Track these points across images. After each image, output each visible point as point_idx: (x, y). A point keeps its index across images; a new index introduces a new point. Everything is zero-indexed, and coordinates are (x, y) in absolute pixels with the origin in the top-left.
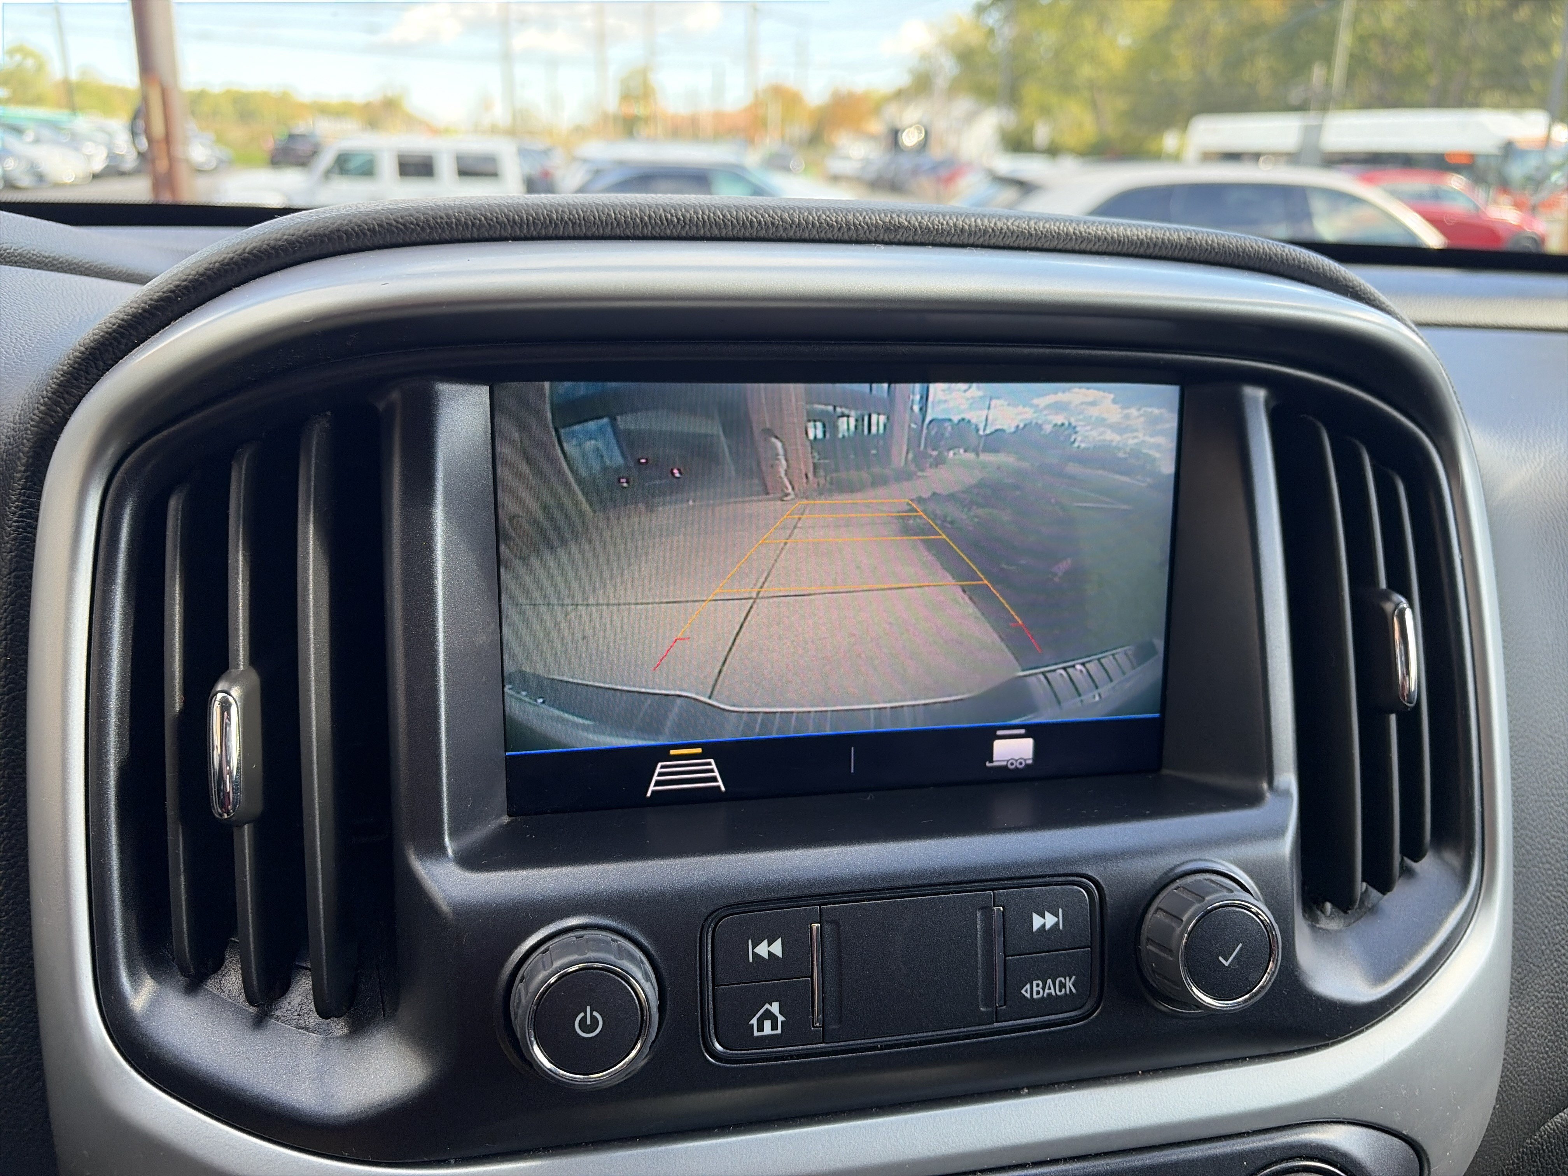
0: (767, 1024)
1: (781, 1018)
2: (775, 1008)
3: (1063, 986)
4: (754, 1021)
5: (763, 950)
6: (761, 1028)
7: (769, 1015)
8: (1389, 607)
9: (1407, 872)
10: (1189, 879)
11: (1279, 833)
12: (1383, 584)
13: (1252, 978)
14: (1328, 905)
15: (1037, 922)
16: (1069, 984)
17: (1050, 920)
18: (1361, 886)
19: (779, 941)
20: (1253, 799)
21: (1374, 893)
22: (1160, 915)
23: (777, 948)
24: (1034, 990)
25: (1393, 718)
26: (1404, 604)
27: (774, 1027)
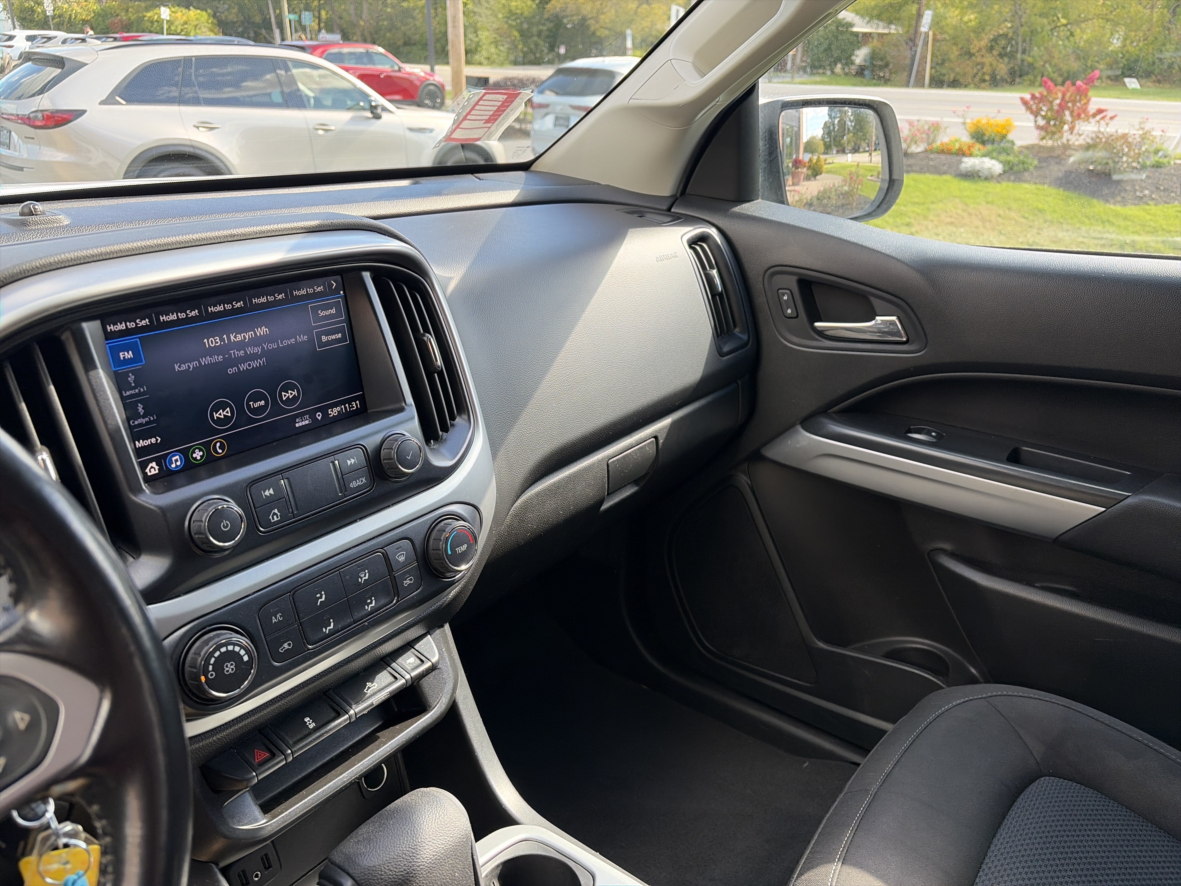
0: (275, 517)
1: (279, 514)
2: (276, 511)
3: (362, 481)
4: (271, 517)
5: (267, 493)
6: (273, 519)
7: (275, 514)
8: (425, 339)
9: (452, 425)
10: (391, 438)
11: (414, 418)
12: (422, 332)
13: (417, 461)
14: (432, 441)
15: (349, 462)
16: (364, 480)
17: (353, 461)
18: (440, 433)
19: (271, 489)
20: (402, 410)
21: (445, 434)
22: (385, 450)
23: (271, 491)
24: (354, 485)
25: (436, 375)
26: (430, 337)
27: (277, 517)
